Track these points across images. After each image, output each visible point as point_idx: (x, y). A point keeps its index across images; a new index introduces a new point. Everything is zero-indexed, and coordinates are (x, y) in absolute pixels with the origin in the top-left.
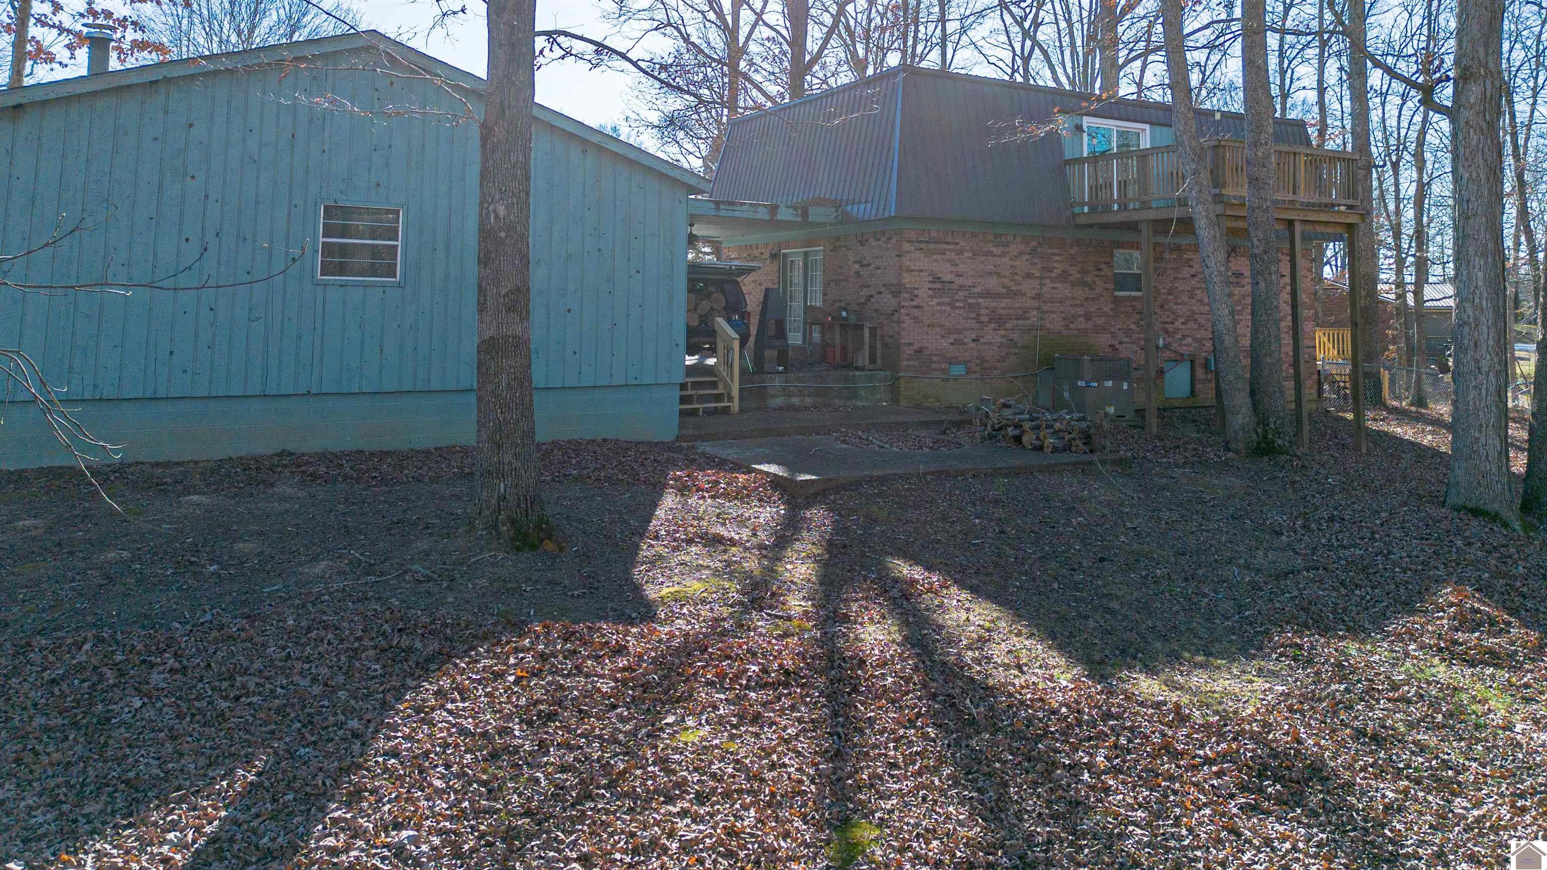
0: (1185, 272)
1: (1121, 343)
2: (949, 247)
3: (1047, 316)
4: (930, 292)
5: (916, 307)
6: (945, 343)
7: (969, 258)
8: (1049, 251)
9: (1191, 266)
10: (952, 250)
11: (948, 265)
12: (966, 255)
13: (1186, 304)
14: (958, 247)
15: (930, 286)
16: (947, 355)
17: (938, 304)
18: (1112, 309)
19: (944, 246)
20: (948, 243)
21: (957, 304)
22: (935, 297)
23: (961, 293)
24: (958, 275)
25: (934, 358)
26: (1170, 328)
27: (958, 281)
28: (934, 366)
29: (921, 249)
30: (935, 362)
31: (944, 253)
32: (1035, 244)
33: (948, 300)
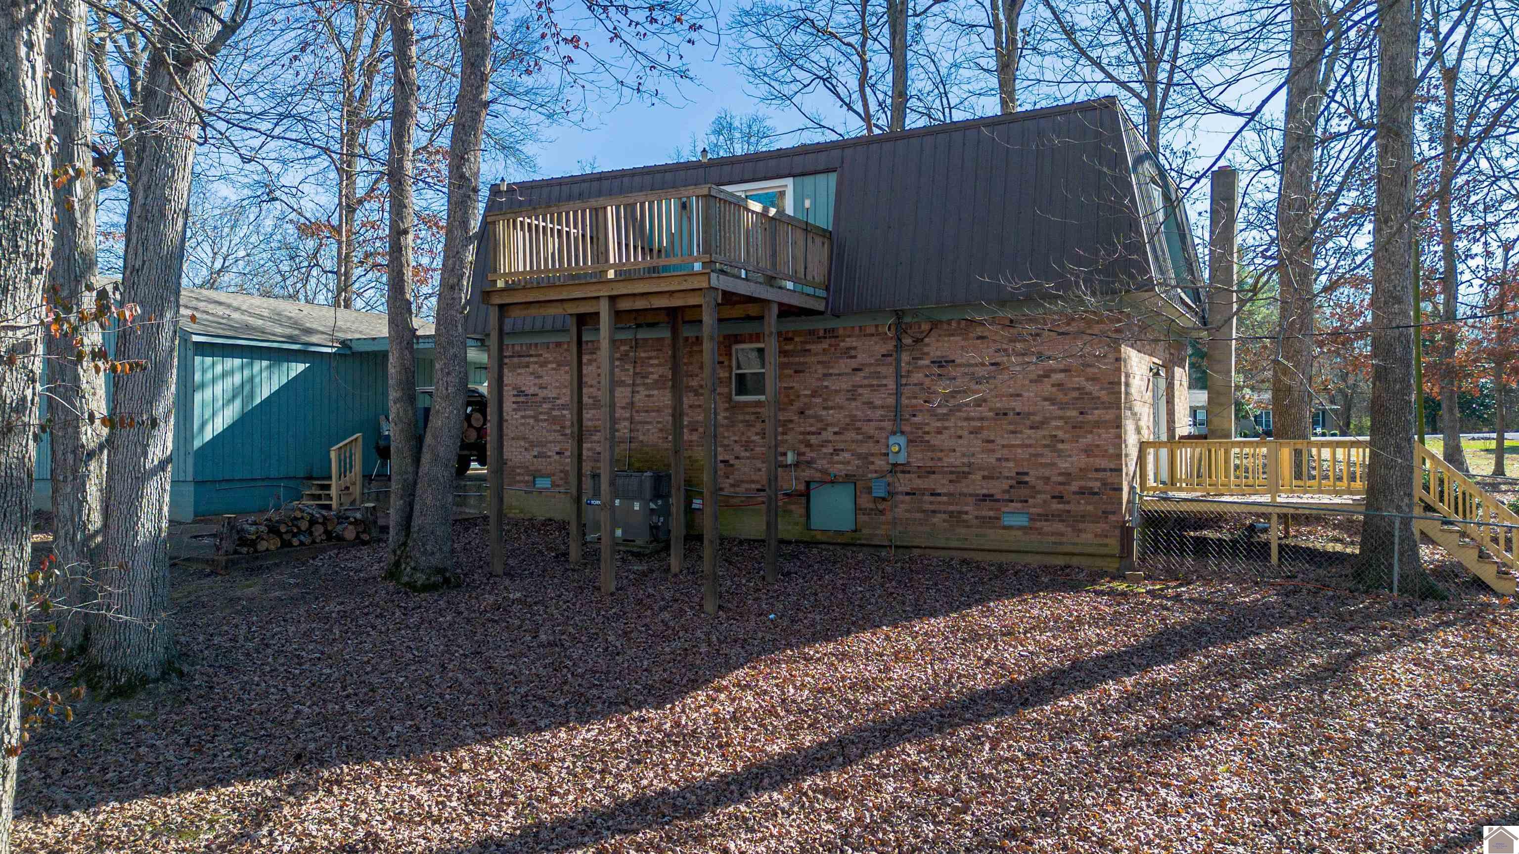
0: (844, 365)
1: (737, 458)
2: (532, 359)
3: (639, 427)
4: (515, 406)
6: (528, 456)
7: (553, 369)
8: (643, 355)
9: (855, 357)
10: (536, 363)
11: (532, 377)
12: (550, 366)
13: (841, 408)
14: (542, 359)
15: (514, 399)
16: (531, 468)
17: (523, 417)
18: (726, 418)
19: (527, 359)
20: (531, 356)
21: (542, 417)
22: (519, 410)
23: (544, 406)
24: (541, 387)
25: (519, 471)
26: (813, 440)
27: (542, 393)
28: (518, 478)
29: (506, 364)
30: (519, 474)
31: (528, 367)
32: (627, 348)
33: (531, 413)
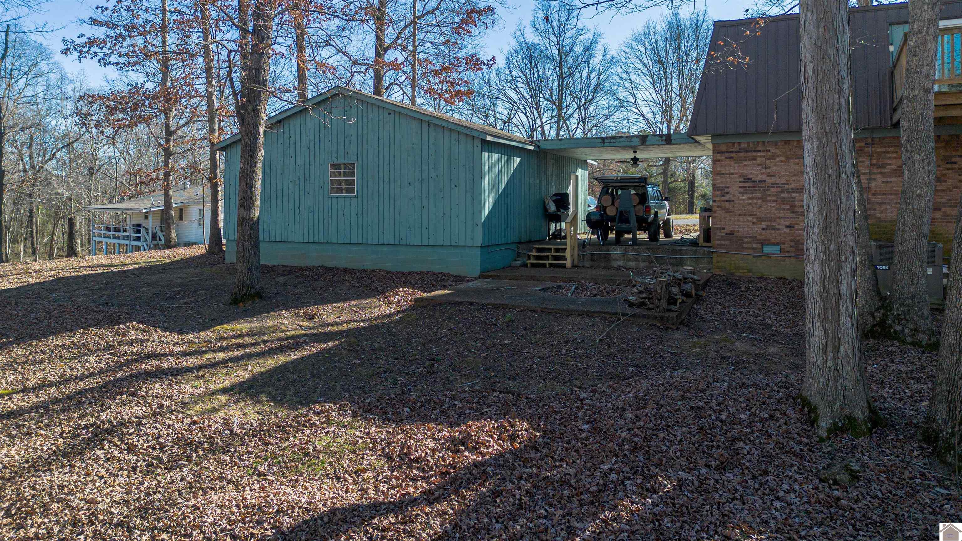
2: (759, 154)
4: (742, 190)
5: (727, 201)
6: (756, 229)
7: (781, 161)
8: (879, 150)
10: (763, 156)
11: (760, 168)
12: (778, 159)
14: (770, 153)
15: (741, 185)
16: (759, 237)
17: (750, 198)
19: (754, 154)
20: (759, 151)
21: (769, 198)
22: (746, 193)
23: (772, 189)
24: (769, 175)
25: (746, 240)
27: (770, 180)
28: (745, 245)
29: (732, 157)
30: (747, 243)
31: (755, 159)
32: (862, 144)
33: (760, 195)
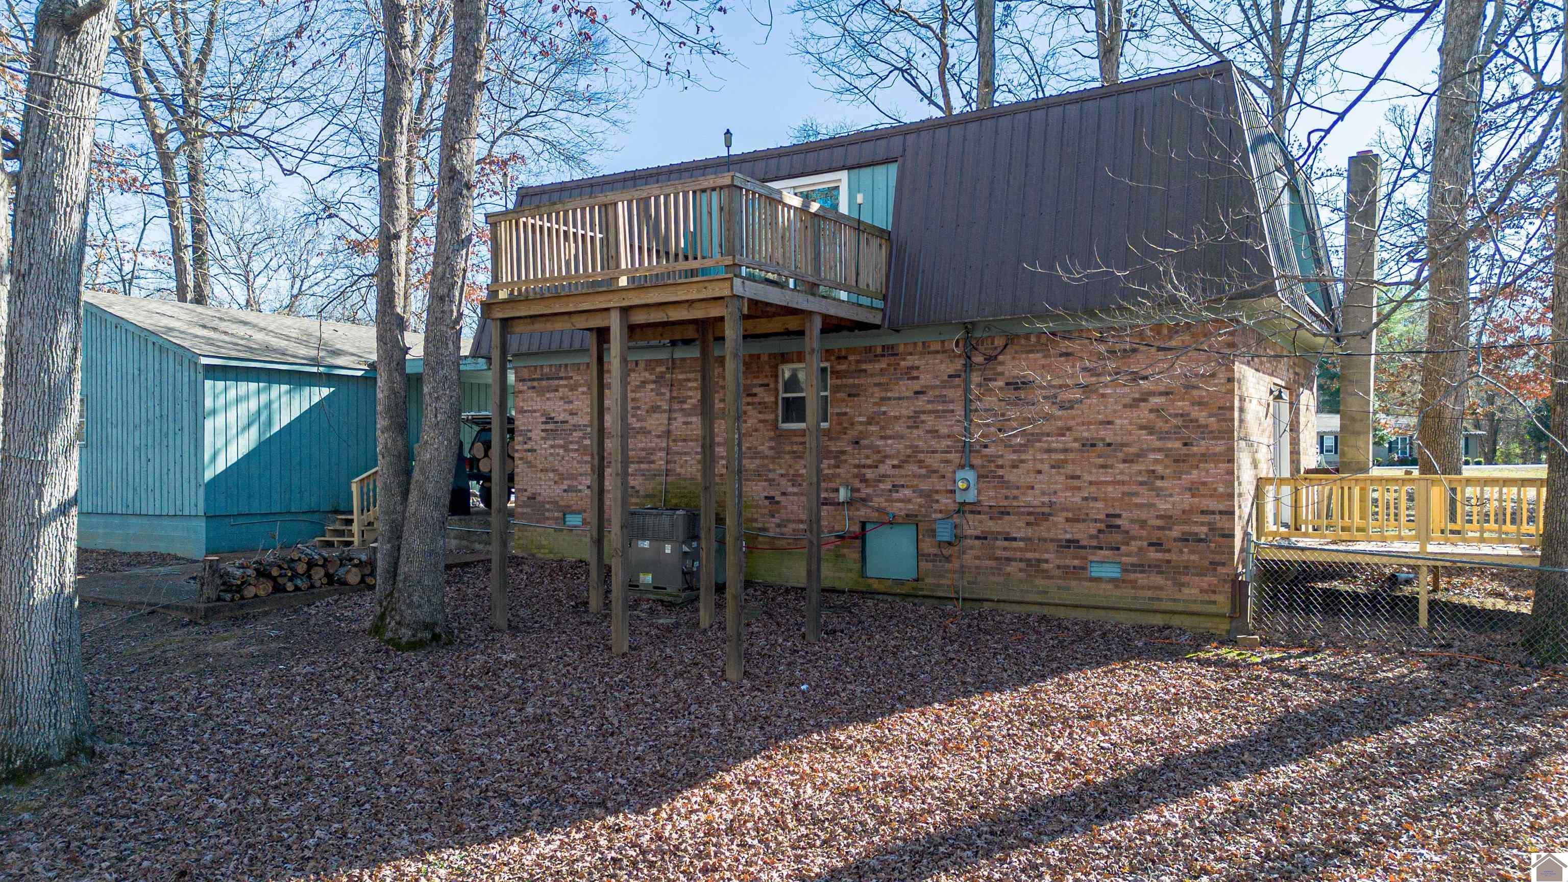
0: (905, 387)
1: (784, 494)
2: (562, 382)
3: (676, 458)
4: (543, 434)
5: (529, 451)
6: (558, 490)
7: (584, 393)
8: (680, 377)
9: (917, 378)
10: (566, 386)
11: (561, 403)
12: (580, 389)
13: (902, 437)
14: (572, 382)
15: (543, 427)
16: (561, 503)
17: (552, 447)
18: (771, 448)
19: (556, 382)
20: (561, 378)
21: (572, 446)
22: (548, 439)
23: (575, 434)
24: (572, 414)
25: (547, 506)
26: (870, 474)
27: (573, 420)
28: (547, 514)
29: (534, 388)
30: (548, 510)
31: (557, 391)
32: (663, 369)
33: (561, 442)
